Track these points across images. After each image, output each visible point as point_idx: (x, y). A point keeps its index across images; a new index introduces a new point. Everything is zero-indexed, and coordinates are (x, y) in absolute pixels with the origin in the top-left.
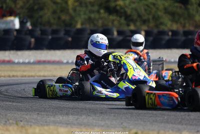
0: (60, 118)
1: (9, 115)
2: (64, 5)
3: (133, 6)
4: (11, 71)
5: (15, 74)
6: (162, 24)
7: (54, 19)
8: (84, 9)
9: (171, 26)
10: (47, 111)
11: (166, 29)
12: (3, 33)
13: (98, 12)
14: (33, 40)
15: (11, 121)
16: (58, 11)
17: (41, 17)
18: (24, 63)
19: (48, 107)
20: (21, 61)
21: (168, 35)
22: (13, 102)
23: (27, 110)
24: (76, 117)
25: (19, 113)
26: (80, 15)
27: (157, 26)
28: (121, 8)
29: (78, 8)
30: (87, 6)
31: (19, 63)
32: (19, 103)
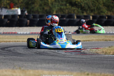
0: (44, 65)
1: (15, 63)
2: (46, 1)
3: (86, 2)
4: (16, 38)
5: (18, 40)
6: (102, 12)
7: (41, 9)
8: (57, 3)
9: (107, 13)
10: (37, 62)
11: (104, 15)
12: (11, 17)
13: (66, 5)
14: (28, 21)
15: (16, 67)
16: (43, 5)
17: (33, 8)
18: (23, 34)
19: (37, 59)
20: (22, 33)
21: (106, 18)
22: (18, 56)
23: (26, 61)
24: (54, 65)
25: (21, 62)
26: (55, 7)
27: (99, 13)
28: (79, 3)
29: (54, 3)
30: (59, 2)
31: (20, 34)
32: (21, 56)
